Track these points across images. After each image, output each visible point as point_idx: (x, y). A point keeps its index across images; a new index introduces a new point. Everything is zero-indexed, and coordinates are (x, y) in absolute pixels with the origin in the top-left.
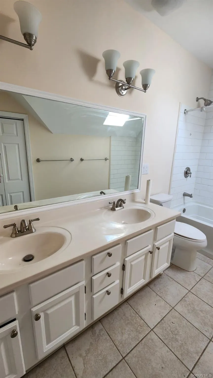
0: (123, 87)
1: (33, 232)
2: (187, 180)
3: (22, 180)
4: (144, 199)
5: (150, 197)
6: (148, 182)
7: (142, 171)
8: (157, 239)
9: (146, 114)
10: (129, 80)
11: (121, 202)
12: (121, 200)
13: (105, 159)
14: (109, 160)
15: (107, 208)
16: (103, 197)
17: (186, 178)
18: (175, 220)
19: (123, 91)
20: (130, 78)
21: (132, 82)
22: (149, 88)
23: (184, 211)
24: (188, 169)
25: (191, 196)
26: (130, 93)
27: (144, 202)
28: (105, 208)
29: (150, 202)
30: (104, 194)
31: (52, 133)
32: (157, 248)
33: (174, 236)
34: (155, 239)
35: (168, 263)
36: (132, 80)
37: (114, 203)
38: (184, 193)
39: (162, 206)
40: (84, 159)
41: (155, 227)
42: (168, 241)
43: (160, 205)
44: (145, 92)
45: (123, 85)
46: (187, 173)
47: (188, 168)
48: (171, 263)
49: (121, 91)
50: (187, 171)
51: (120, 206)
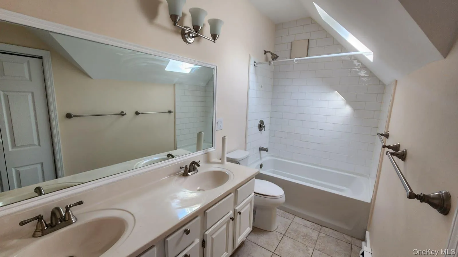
0: (190, 34)
1: (73, 223)
2: (261, 133)
3: (40, 145)
4: (220, 159)
5: (226, 156)
6: (224, 138)
7: (216, 127)
8: (238, 203)
9: (217, 65)
10: (196, 28)
11: (194, 165)
12: (194, 163)
13: (169, 111)
14: (174, 112)
15: (177, 175)
16: (171, 161)
17: (261, 132)
18: (254, 178)
19: (190, 39)
20: (198, 27)
21: (200, 30)
22: (218, 39)
23: (261, 166)
24: (262, 122)
25: (266, 150)
26: (198, 41)
27: (220, 161)
28: (175, 174)
29: (227, 161)
30: (173, 157)
31: (92, 78)
32: (238, 212)
33: (254, 197)
34: (236, 203)
35: (250, 227)
36: (200, 28)
37: (186, 167)
38: (260, 147)
39: (240, 164)
40: (140, 113)
41: (235, 190)
42: (249, 203)
43: (237, 164)
44: (215, 42)
45: (189, 33)
46: (261, 126)
47: (262, 120)
48: (253, 226)
49: (188, 38)
50: (261, 124)
51: (194, 169)
